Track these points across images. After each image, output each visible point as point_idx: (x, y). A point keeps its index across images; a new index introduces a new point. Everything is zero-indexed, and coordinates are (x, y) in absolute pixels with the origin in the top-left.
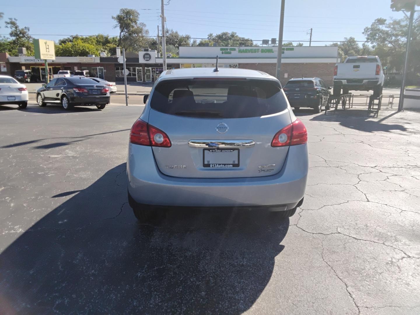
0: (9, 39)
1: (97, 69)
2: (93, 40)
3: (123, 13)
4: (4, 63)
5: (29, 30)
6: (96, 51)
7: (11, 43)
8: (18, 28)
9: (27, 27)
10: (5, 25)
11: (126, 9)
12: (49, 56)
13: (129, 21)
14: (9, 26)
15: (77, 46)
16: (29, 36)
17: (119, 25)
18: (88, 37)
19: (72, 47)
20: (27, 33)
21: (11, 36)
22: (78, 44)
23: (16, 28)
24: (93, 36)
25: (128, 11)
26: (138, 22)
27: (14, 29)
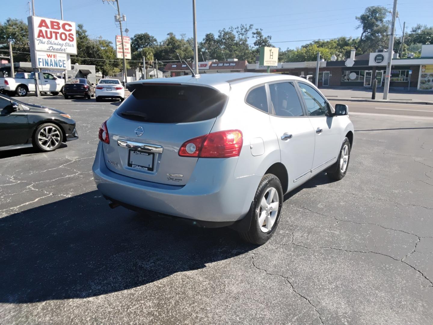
0: (254, 48)
1: (323, 73)
2: (334, 44)
3: (369, 12)
4: (243, 69)
5: (271, 38)
6: (330, 55)
7: (253, 52)
8: (262, 37)
9: (269, 36)
10: (252, 35)
11: (373, 7)
12: (272, 63)
13: (374, 20)
14: (255, 36)
15: (311, 51)
16: (270, 44)
17: (362, 25)
18: (329, 40)
19: (306, 53)
20: (268, 42)
21: (255, 45)
22: (312, 49)
23: (261, 37)
24: (335, 39)
25: (374, 9)
26: (384, 20)
27: (259, 38)
